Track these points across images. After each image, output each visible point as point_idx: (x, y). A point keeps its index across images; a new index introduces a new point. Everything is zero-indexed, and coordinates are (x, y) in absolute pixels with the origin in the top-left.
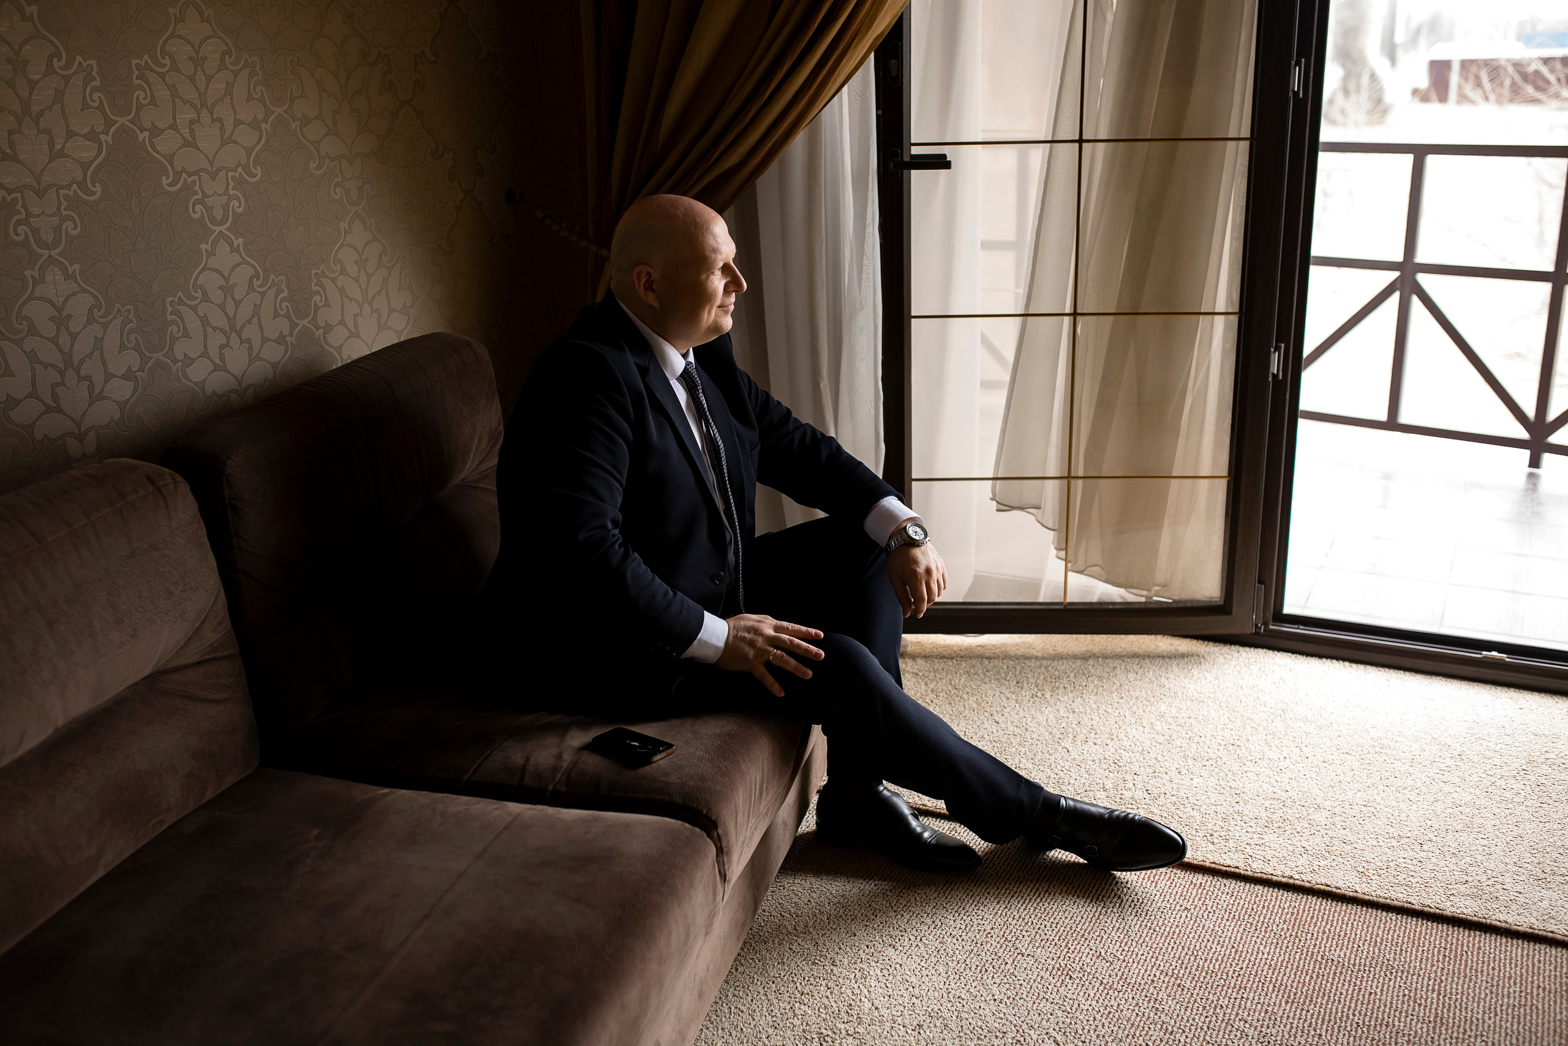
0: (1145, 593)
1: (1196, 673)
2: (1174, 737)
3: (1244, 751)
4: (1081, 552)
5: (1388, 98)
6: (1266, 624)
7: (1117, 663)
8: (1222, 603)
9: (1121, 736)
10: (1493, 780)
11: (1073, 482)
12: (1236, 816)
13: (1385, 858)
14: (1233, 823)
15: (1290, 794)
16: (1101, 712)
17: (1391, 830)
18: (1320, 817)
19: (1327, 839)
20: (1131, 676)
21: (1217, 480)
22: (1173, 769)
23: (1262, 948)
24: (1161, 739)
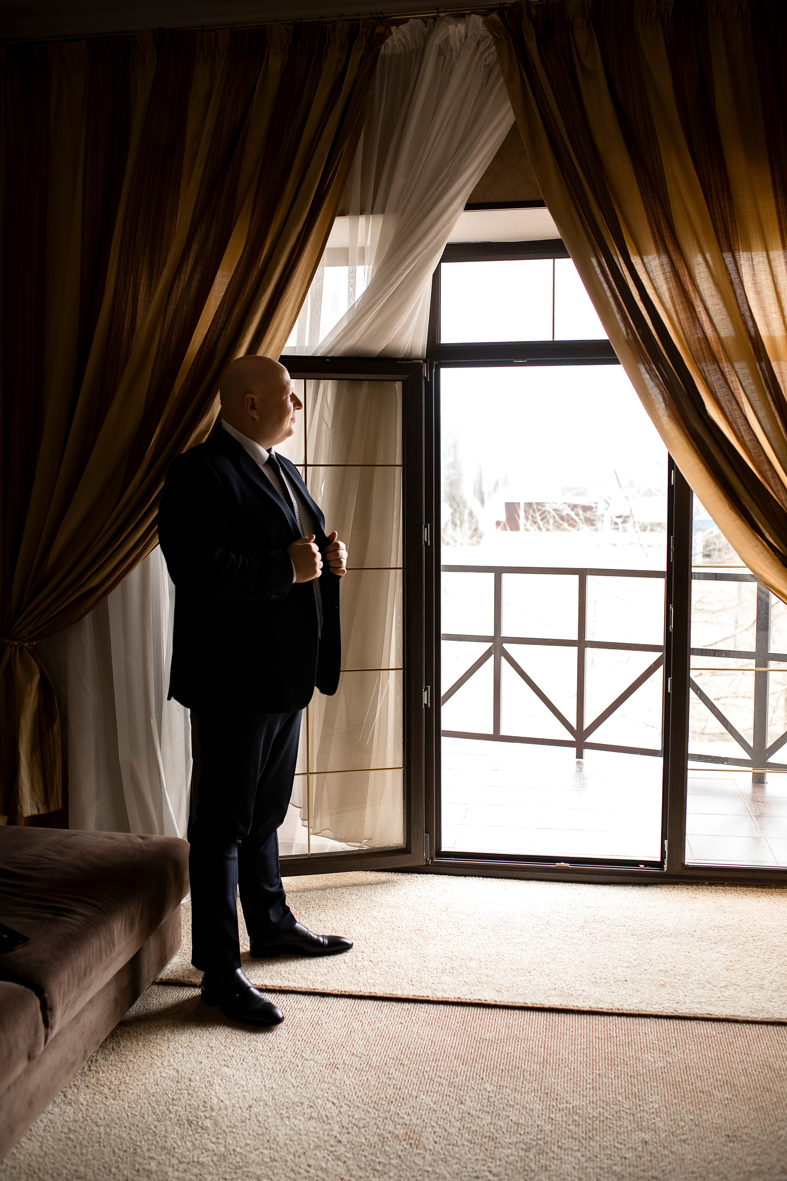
0: (358, 844)
1: (392, 891)
2: (383, 929)
3: (425, 932)
4: (318, 820)
5: (481, 528)
6: (432, 858)
7: (344, 890)
8: (405, 847)
9: (352, 932)
10: (566, 933)
11: (311, 776)
12: (424, 969)
13: (510, 982)
14: (423, 973)
15: (455, 953)
16: (338, 919)
17: (513, 967)
18: (473, 964)
19: (477, 975)
20: (354, 897)
21: (397, 770)
22: (385, 947)
23: (446, 1038)
24: (376, 931)
